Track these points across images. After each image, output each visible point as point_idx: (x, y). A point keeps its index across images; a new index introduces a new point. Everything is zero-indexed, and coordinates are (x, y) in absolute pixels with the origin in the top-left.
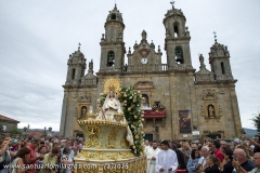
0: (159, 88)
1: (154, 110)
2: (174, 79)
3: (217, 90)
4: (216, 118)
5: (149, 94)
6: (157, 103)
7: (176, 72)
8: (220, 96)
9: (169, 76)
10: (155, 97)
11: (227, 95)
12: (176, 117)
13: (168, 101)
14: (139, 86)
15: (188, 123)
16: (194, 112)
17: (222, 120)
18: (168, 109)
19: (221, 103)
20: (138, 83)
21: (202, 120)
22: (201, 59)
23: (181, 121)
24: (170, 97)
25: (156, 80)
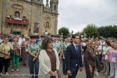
0: (26, 10)
1: (23, 20)
2: (34, 7)
3: (51, 16)
5: (20, 12)
6: (24, 17)
7: (36, 4)
8: (52, 19)
9: (32, 5)
10: (24, 14)
11: (54, 19)
12: (33, 25)
13: (30, 17)
14: (15, 7)
15: (38, 29)
16: (41, 24)
18: (29, 21)
19: (52, 22)
20: (15, 5)
21: (44, 28)
23: (35, 27)
24: (31, 15)
25: (25, 5)
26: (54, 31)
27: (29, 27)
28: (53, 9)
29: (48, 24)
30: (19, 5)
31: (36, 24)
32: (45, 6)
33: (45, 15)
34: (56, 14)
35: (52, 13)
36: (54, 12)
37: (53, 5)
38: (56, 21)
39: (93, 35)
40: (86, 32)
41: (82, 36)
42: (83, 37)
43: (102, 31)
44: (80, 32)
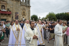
0: (9, 4)
1: (7, 11)
2: (15, 2)
3: (26, 8)
4: (25, 15)
5: (5, 6)
6: (8, 9)
8: (27, 10)
9: (13, 1)
10: (8, 7)
11: (28, 10)
12: (14, 14)
13: (12, 9)
14: (1, 2)
16: (20, 13)
17: (26, 16)
18: (12, 12)
19: (26, 12)
21: (21, 16)
23: (16, 15)
24: (13, 8)
25: (8, 1)
26: (28, 17)
27: (12, 16)
28: (27, 3)
29: (24, 13)
30: (4, 1)
32: (22, 1)
33: (22, 7)
34: (29, 7)
35: (26, 6)
36: (27, 5)
37: (27, 0)
38: (29, 11)
39: (53, 19)
40: (49, 18)
41: (46, 20)
42: (47, 21)
44: (45, 17)
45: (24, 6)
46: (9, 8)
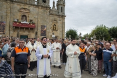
0: (33, 13)
1: (30, 24)
2: (41, 10)
3: (58, 19)
5: (27, 15)
6: (31, 21)
7: (42, 7)
8: (59, 21)
9: (38, 8)
10: (30, 17)
11: (61, 21)
12: (40, 28)
13: (37, 20)
14: (22, 10)
15: (45, 32)
16: (48, 27)
17: (58, 31)
18: (36, 24)
19: (59, 25)
20: (22, 8)
21: (51, 31)
22: (54, 3)
23: (42, 30)
24: (38, 18)
25: (32, 9)
26: (61, 33)
27: (36, 31)
28: (60, 11)
29: (55, 27)
30: (25, 9)
31: (43, 27)
32: (52, 8)
33: (52, 18)
34: (63, 17)
35: (59, 16)
36: (60, 14)
37: (60, 7)
38: (63, 23)
39: (103, 37)
40: (96, 34)
41: (92, 38)
42: (93, 40)
43: (114, 32)
44: (89, 34)
45: (56, 15)
46: (32, 19)
